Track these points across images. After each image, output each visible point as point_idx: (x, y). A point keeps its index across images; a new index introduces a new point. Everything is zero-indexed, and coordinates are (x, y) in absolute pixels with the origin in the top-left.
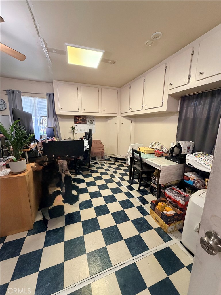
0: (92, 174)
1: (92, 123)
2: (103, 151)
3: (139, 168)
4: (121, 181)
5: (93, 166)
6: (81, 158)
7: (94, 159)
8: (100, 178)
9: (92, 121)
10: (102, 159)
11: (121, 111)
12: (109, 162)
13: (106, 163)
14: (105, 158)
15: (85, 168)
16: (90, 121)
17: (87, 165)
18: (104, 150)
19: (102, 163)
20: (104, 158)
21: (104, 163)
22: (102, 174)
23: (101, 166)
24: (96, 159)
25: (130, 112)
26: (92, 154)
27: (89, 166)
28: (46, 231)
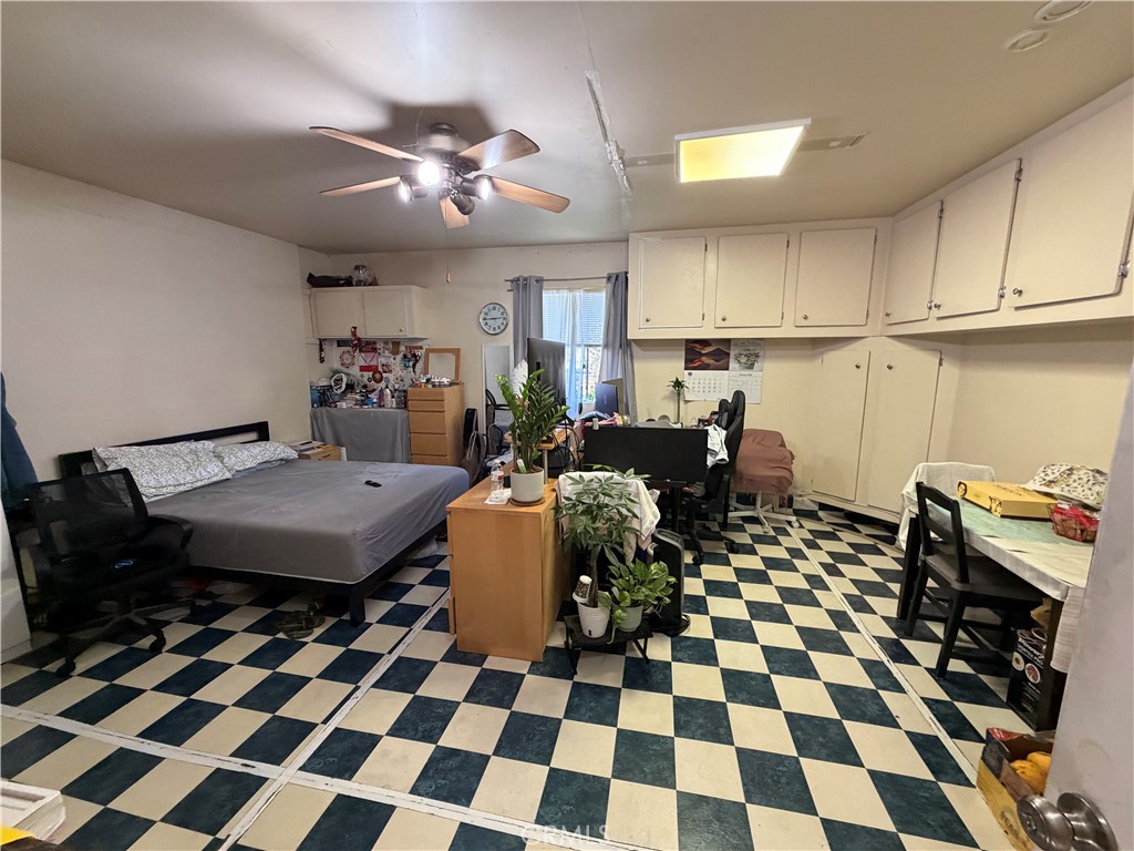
0: (730, 555)
1: (751, 367)
2: (785, 478)
3: (950, 575)
4: (856, 611)
5: (741, 529)
6: (698, 490)
7: (748, 500)
8: (760, 577)
9: (752, 358)
10: (780, 506)
11: (887, 315)
12: (810, 524)
13: (796, 525)
14: (796, 506)
15: (709, 529)
16: (743, 360)
17: (715, 520)
18: (791, 471)
19: (778, 521)
20: (791, 507)
21: (789, 523)
22: (772, 563)
23: (773, 533)
24: (754, 503)
25: (932, 320)
26: (742, 483)
27: (725, 525)
28: (572, 679)
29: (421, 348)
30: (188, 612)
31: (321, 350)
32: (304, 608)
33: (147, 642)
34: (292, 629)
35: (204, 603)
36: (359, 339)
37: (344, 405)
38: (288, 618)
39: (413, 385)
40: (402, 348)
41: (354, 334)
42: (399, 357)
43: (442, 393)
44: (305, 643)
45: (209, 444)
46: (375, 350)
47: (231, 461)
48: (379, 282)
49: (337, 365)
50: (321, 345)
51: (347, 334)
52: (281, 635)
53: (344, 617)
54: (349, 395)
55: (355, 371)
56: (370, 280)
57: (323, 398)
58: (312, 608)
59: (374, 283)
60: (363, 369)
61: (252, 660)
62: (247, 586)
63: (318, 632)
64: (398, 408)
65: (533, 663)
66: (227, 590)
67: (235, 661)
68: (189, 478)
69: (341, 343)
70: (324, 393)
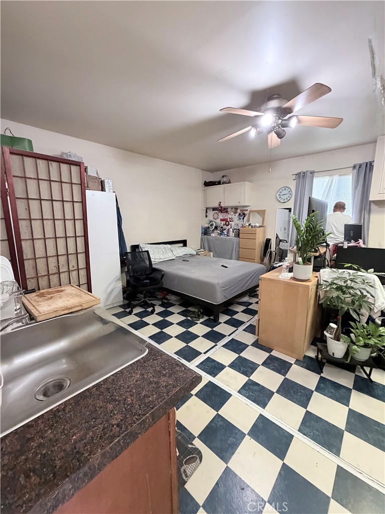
28: (320, 374)
29: (247, 210)
30: (161, 303)
31: (207, 212)
32: (196, 310)
33: (150, 309)
34: (193, 317)
35: (166, 301)
36: (221, 207)
37: (213, 235)
38: (191, 313)
39: (243, 226)
40: (239, 211)
41: (220, 205)
42: (237, 215)
43: (256, 230)
44: (197, 323)
45: (169, 246)
46: (227, 212)
47: (175, 253)
48: (231, 181)
49: (212, 219)
50: (207, 210)
51: (217, 205)
52: (189, 318)
53: (211, 317)
54: (215, 231)
55: (218, 221)
56: (228, 181)
57: (206, 232)
58: (199, 311)
59: (229, 182)
60: (222, 220)
61: (180, 324)
62: (179, 298)
63: (202, 320)
64: (235, 237)
65: (297, 360)
66: (172, 298)
67: (175, 323)
68: (163, 257)
69: (214, 209)
70: (206, 230)
